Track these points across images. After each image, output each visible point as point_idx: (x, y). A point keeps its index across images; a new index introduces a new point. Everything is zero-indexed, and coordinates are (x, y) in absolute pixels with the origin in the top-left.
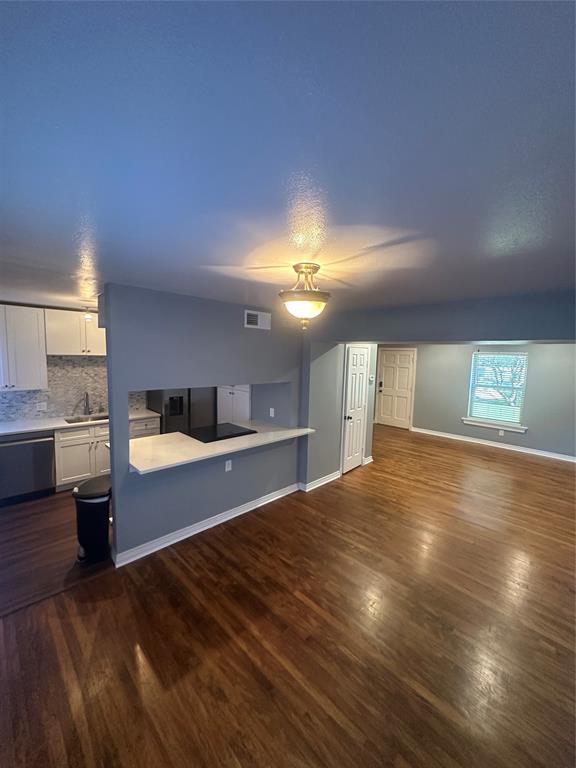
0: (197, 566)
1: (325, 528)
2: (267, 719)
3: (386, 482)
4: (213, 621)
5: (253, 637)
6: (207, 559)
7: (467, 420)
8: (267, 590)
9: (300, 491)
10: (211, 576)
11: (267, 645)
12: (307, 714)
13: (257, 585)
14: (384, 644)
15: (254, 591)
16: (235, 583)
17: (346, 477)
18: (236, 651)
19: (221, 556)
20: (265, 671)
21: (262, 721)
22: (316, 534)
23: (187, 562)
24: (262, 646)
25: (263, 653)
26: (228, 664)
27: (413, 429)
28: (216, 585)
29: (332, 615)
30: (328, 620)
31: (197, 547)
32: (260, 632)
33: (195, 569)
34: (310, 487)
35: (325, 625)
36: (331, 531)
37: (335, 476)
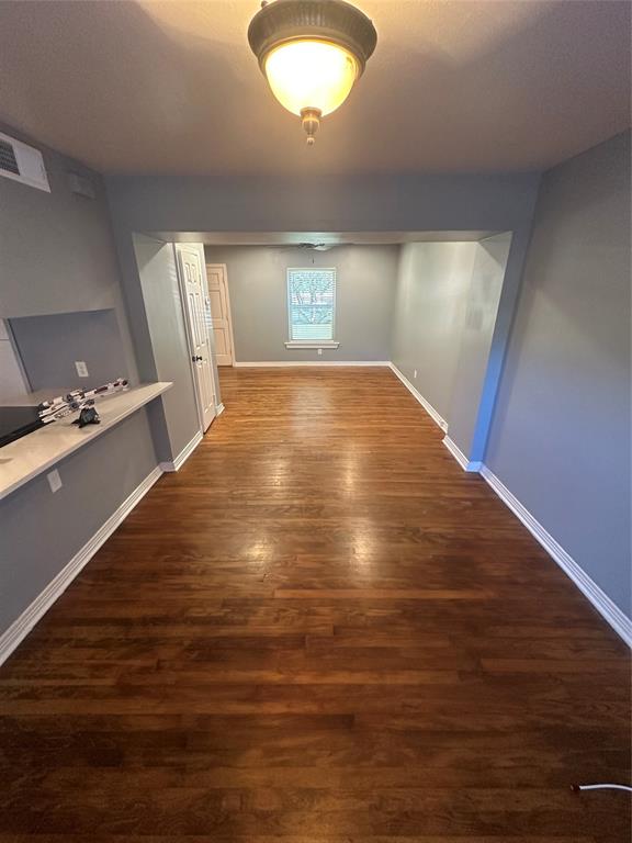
0: (96, 667)
1: (240, 503)
2: (381, 757)
3: (257, 426)
4: (205, 719)
5: (279, 686)
6: (104, 644)
7: (290, 344)
8: (242, 618)
9: (165, 473)
10: (137, 663)
11: (304, 679)
12: (404, 706)
13: (220, 622)
14: (394, 580)
15: (224, 631)
16: (187, 643)
17: (209, 435)
18: (276, 723)
19: (126, 623)
20: (330, 709)
21: (380, 764)
22: (235, 515)
23: (63, 677)
24: (300, 686)
25: (307, 692)
26: (281, 751)
27: (237, 365)
28: (159, 668)
29: (333, 588)
30: (335, 597)
31: (59, 642)
32: (280, 673)
33: (93, 676)
34: (178, 463)
35: (336, 603)
36: (249, 503)
37: (198, 439)
